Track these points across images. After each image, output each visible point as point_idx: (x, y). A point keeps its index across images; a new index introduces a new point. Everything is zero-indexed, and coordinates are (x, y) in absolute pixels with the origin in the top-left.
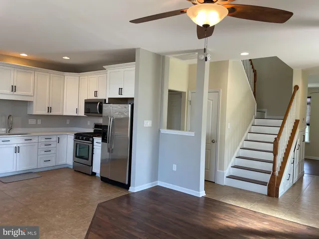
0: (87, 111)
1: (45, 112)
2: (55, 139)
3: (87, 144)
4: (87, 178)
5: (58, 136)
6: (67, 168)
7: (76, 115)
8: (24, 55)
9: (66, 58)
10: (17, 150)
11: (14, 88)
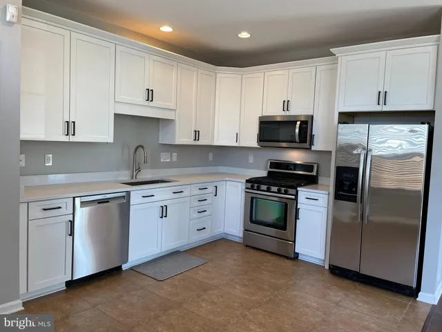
1: (188, 140)
2: (211, 189)
3: (284, 200)
5: (216, 184)
6: (223, 239)
7: (235, 144)
8: (166, 29)
9: (244, 35)
10: (164, 212)
11: (150, 95)
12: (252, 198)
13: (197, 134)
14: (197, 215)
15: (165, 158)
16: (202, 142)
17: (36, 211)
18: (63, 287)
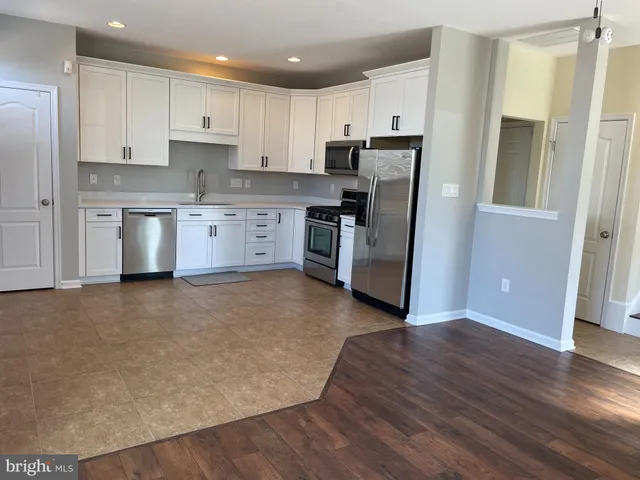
0: (330, 165)
1: (257, 167)
2: (273, 215)
3: (329, 228)
4: (327, 290)
5: (279, 211)
6: (294, 269)
7: (310, 172)
8: (222, 59)
9: (294, 60)
10: (213, 231)
11: (206, 122)
12: (310, 227)
13: (264, 161)
14: (254, 239)
15: (236, 183)
16: (270, 169)
17: (92, 216)
18: (118, 279)
